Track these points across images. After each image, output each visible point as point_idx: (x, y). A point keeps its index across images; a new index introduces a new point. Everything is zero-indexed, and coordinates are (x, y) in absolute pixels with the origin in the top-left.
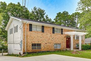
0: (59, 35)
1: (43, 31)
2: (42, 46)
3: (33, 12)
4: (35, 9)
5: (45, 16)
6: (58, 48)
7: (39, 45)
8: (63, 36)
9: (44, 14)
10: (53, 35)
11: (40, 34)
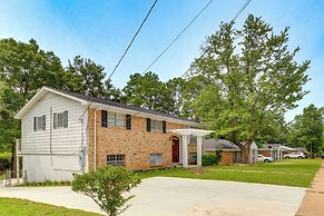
0: (159, 135)
1: (128, 127)
2: (127, 160)
3: (71, 68)
4: (78, 60)
5: (103, 81)
6: (157, 164)
7: (121, 157)
8: (167, 136)
9: (102, 77)
10: (148, 134)
11: (124, 133)
